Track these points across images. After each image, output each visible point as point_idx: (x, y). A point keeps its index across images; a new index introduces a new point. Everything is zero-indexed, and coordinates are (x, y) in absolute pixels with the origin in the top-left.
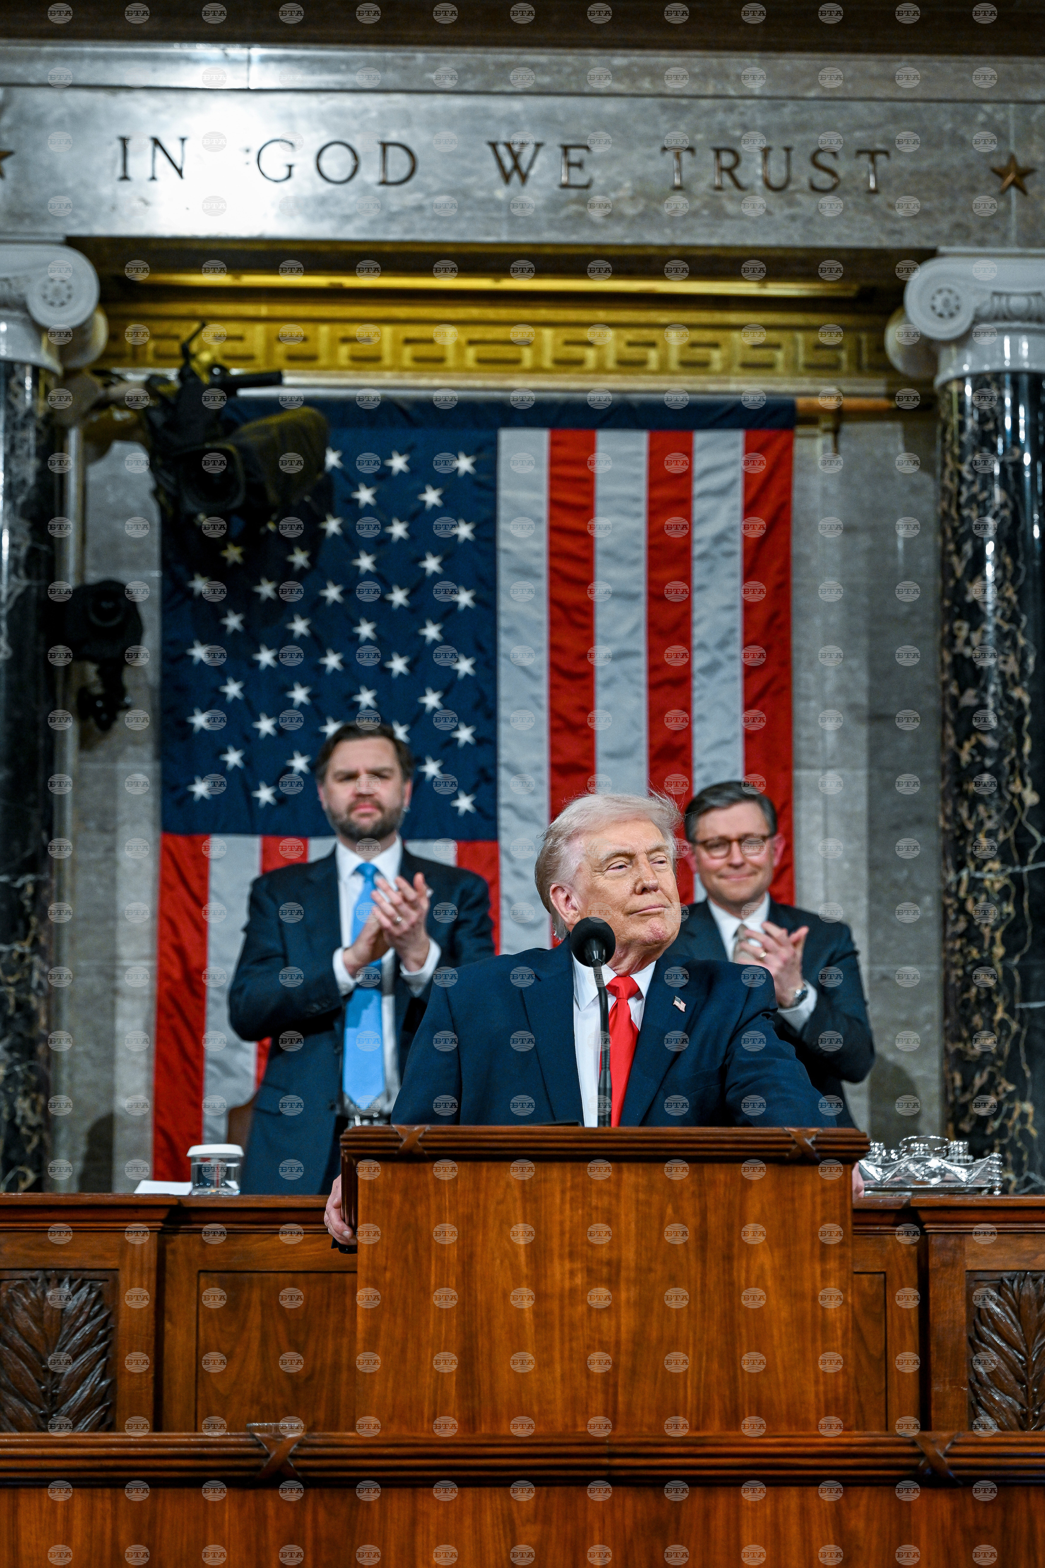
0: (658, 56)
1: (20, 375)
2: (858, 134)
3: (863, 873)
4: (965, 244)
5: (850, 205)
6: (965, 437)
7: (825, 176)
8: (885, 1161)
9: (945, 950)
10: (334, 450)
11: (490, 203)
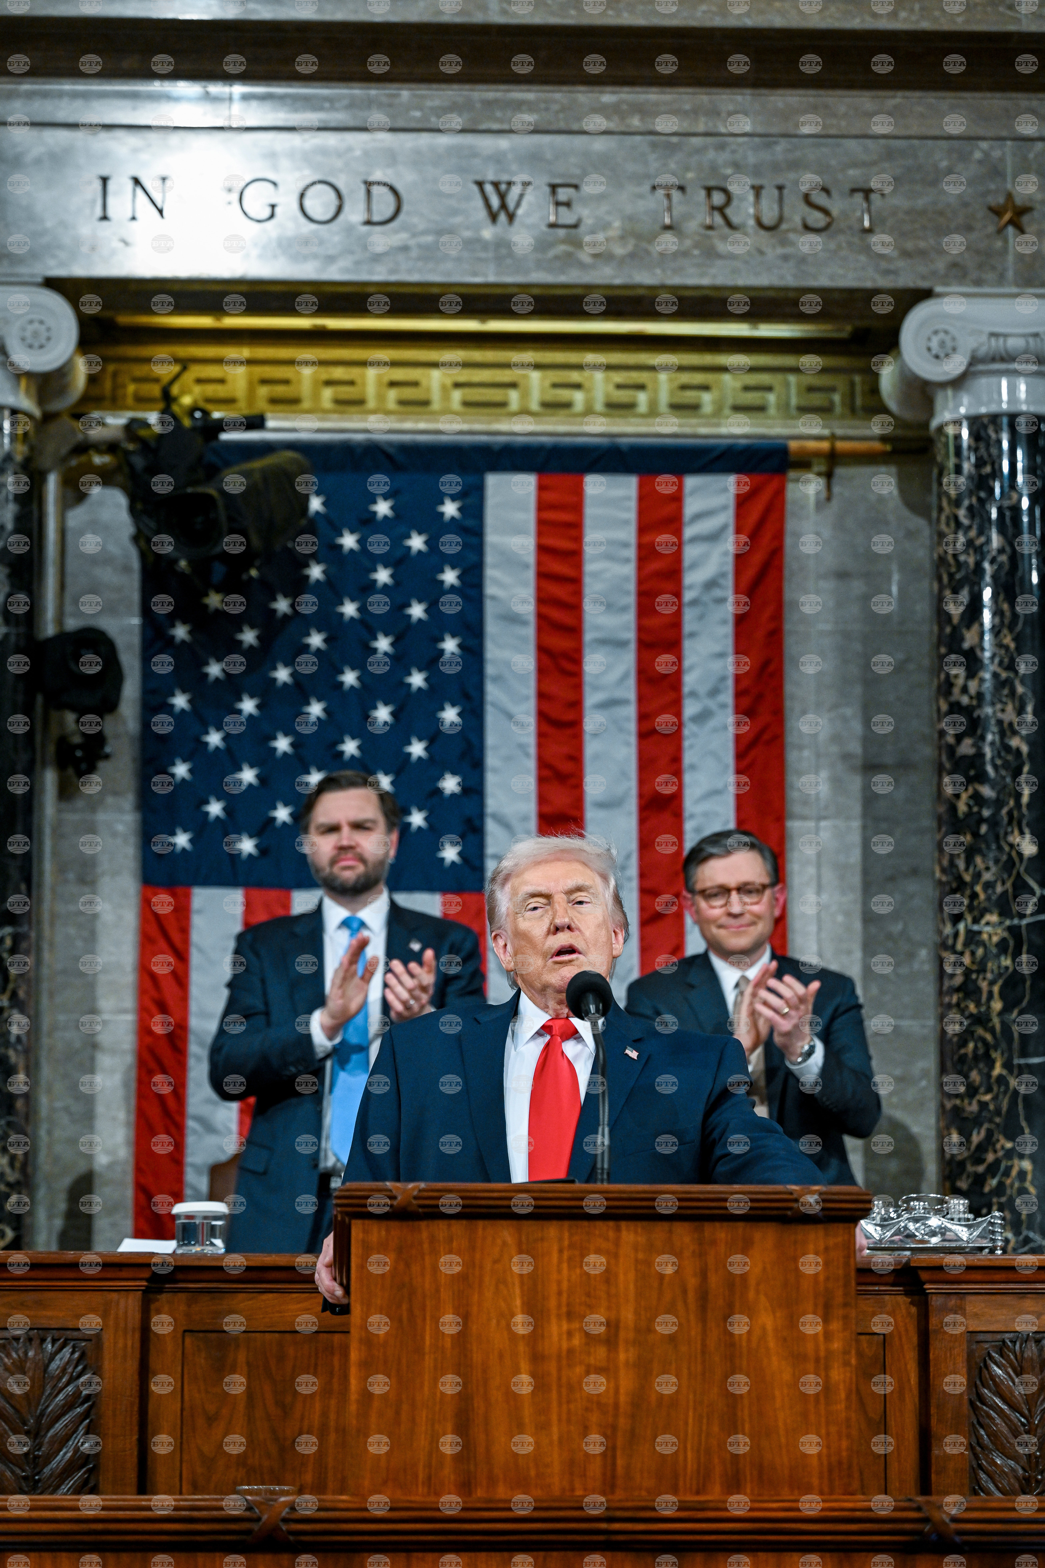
0: (647, 93)
2: (851, 172)
3: (858, 925)
4: (961, 284)
5: (844, 245)
6: (961, 481)
7: (818, 215)
8: (883, 1219)
9: (941, 1004)
10: (318, 495)
11: (477, 243)
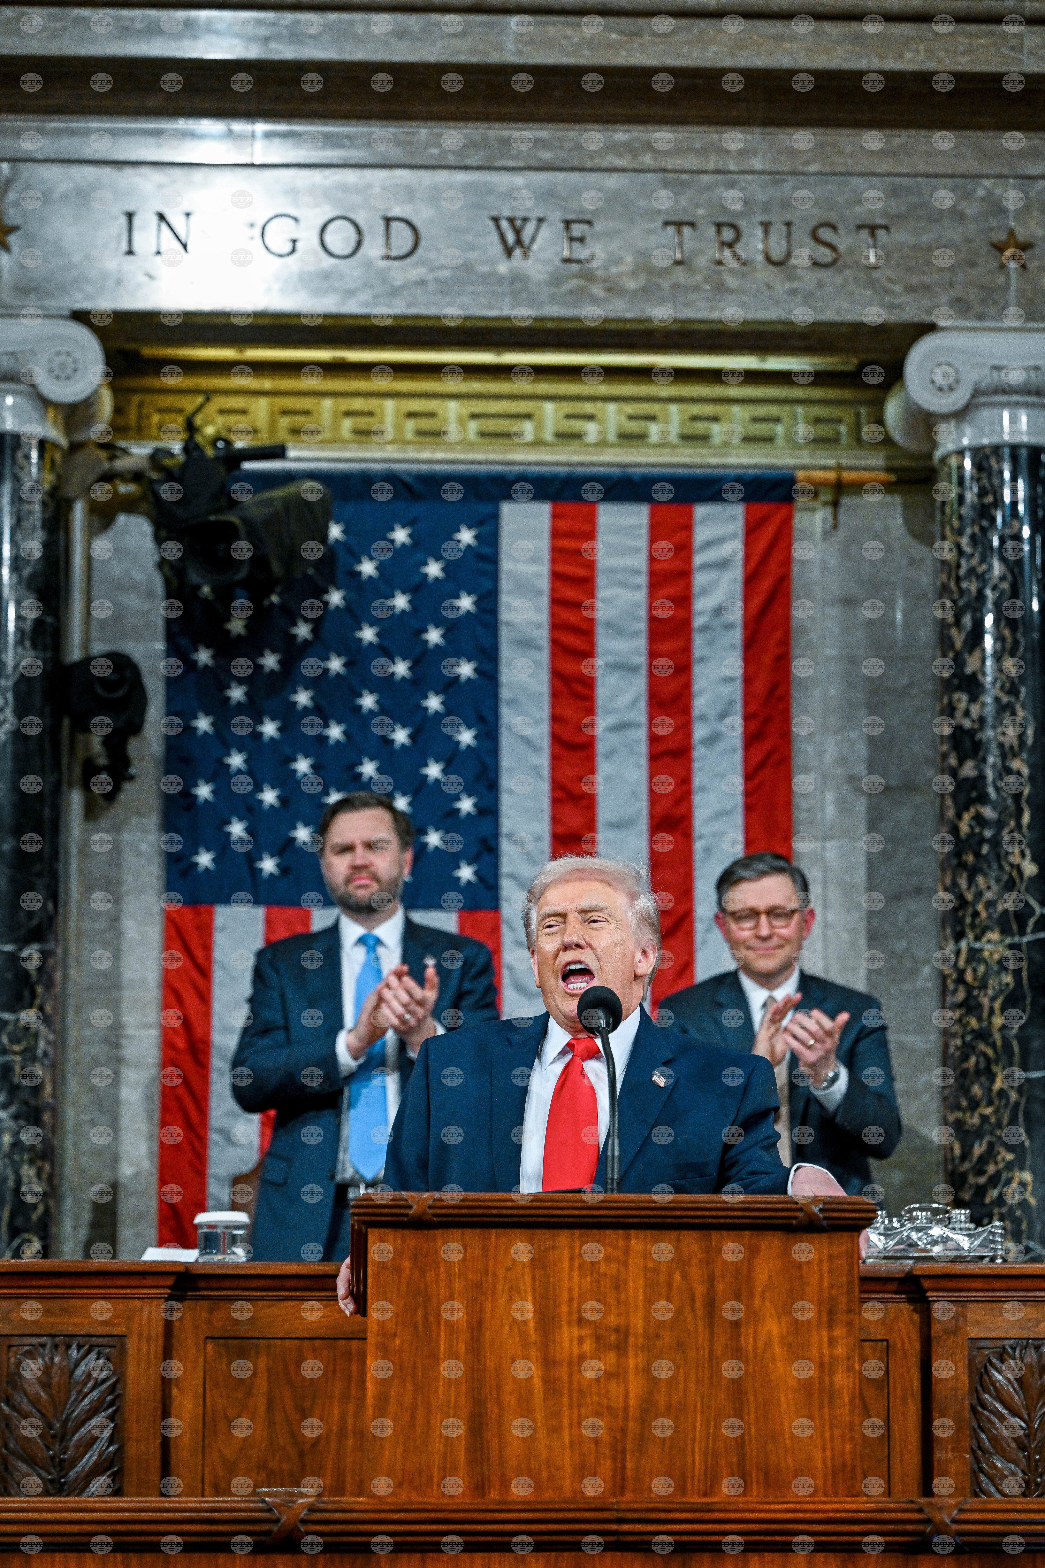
0: (656, 131)
1: (25, 449)
2: (857, 209)
4: (966, 318)
5: (850, 280)
6: (964, 510)
7: (825, 251)
8: (887, 1229)
9: (944, 1020)
10: (338, 522)
11: (492, 277)
